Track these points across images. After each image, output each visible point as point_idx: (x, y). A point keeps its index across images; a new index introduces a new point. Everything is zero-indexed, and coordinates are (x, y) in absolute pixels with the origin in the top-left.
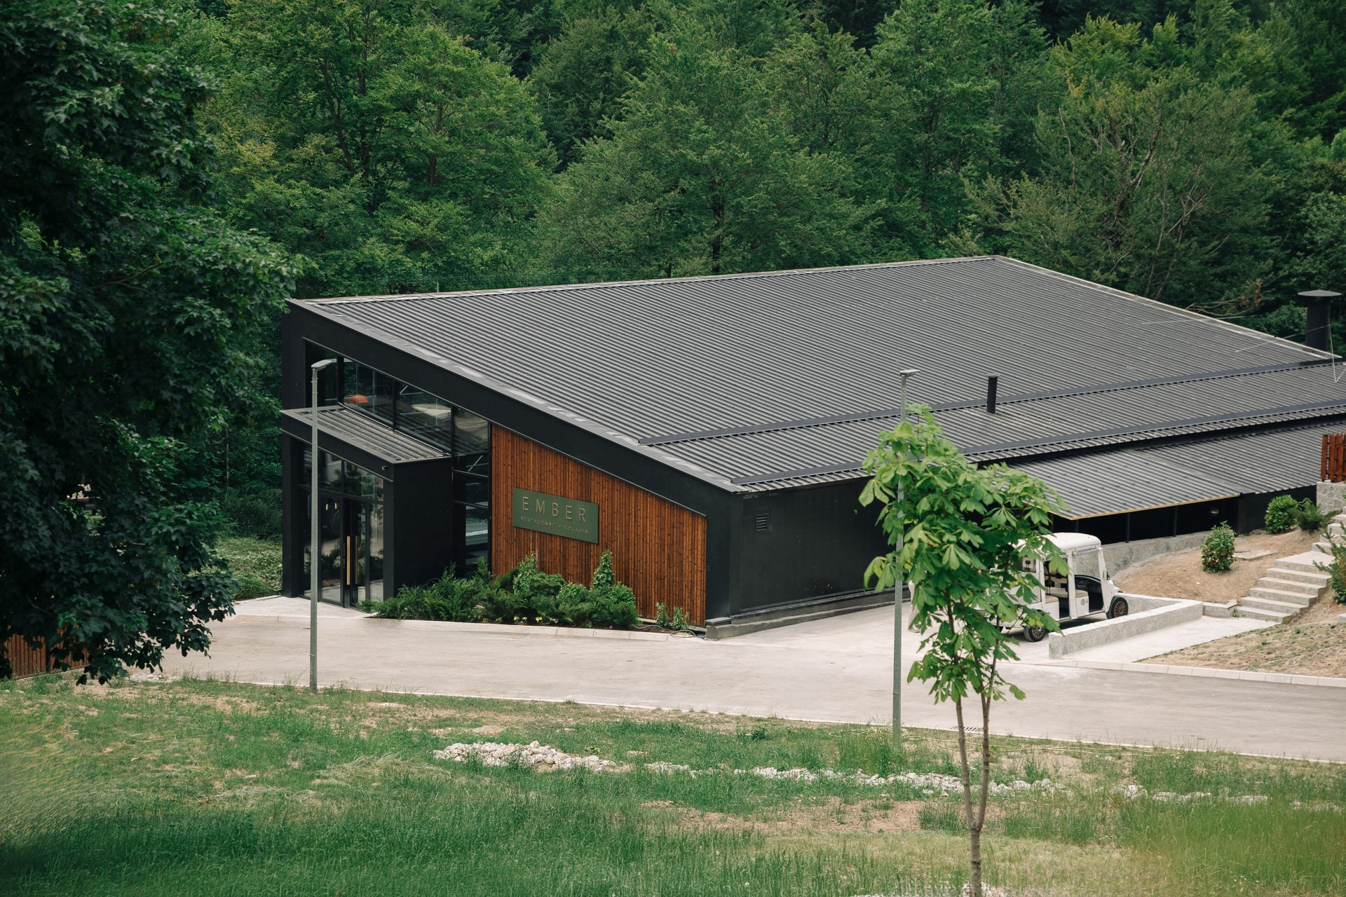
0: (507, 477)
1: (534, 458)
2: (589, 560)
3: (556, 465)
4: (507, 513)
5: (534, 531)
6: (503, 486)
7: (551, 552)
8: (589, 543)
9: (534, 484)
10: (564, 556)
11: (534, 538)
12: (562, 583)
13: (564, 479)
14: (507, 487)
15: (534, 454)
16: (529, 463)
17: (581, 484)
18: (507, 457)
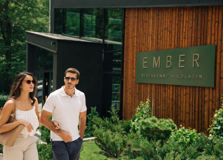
0: (133, 46)
1: (153, 23)
2: (203, 106)
3: (171, 22)
4: (132, 74)
5: (151, 84)
6: (130, 54)
7: (164, 101)
8: (203, 88)
9: (152, 45)
10: (176, 104)
11: (151, 90)
12: (174, 128)
13: (179, 32)
14: (133, 54)
15: (153, 19)
16: (149, 29)
17: (196, 31)
18: (134, 31)
